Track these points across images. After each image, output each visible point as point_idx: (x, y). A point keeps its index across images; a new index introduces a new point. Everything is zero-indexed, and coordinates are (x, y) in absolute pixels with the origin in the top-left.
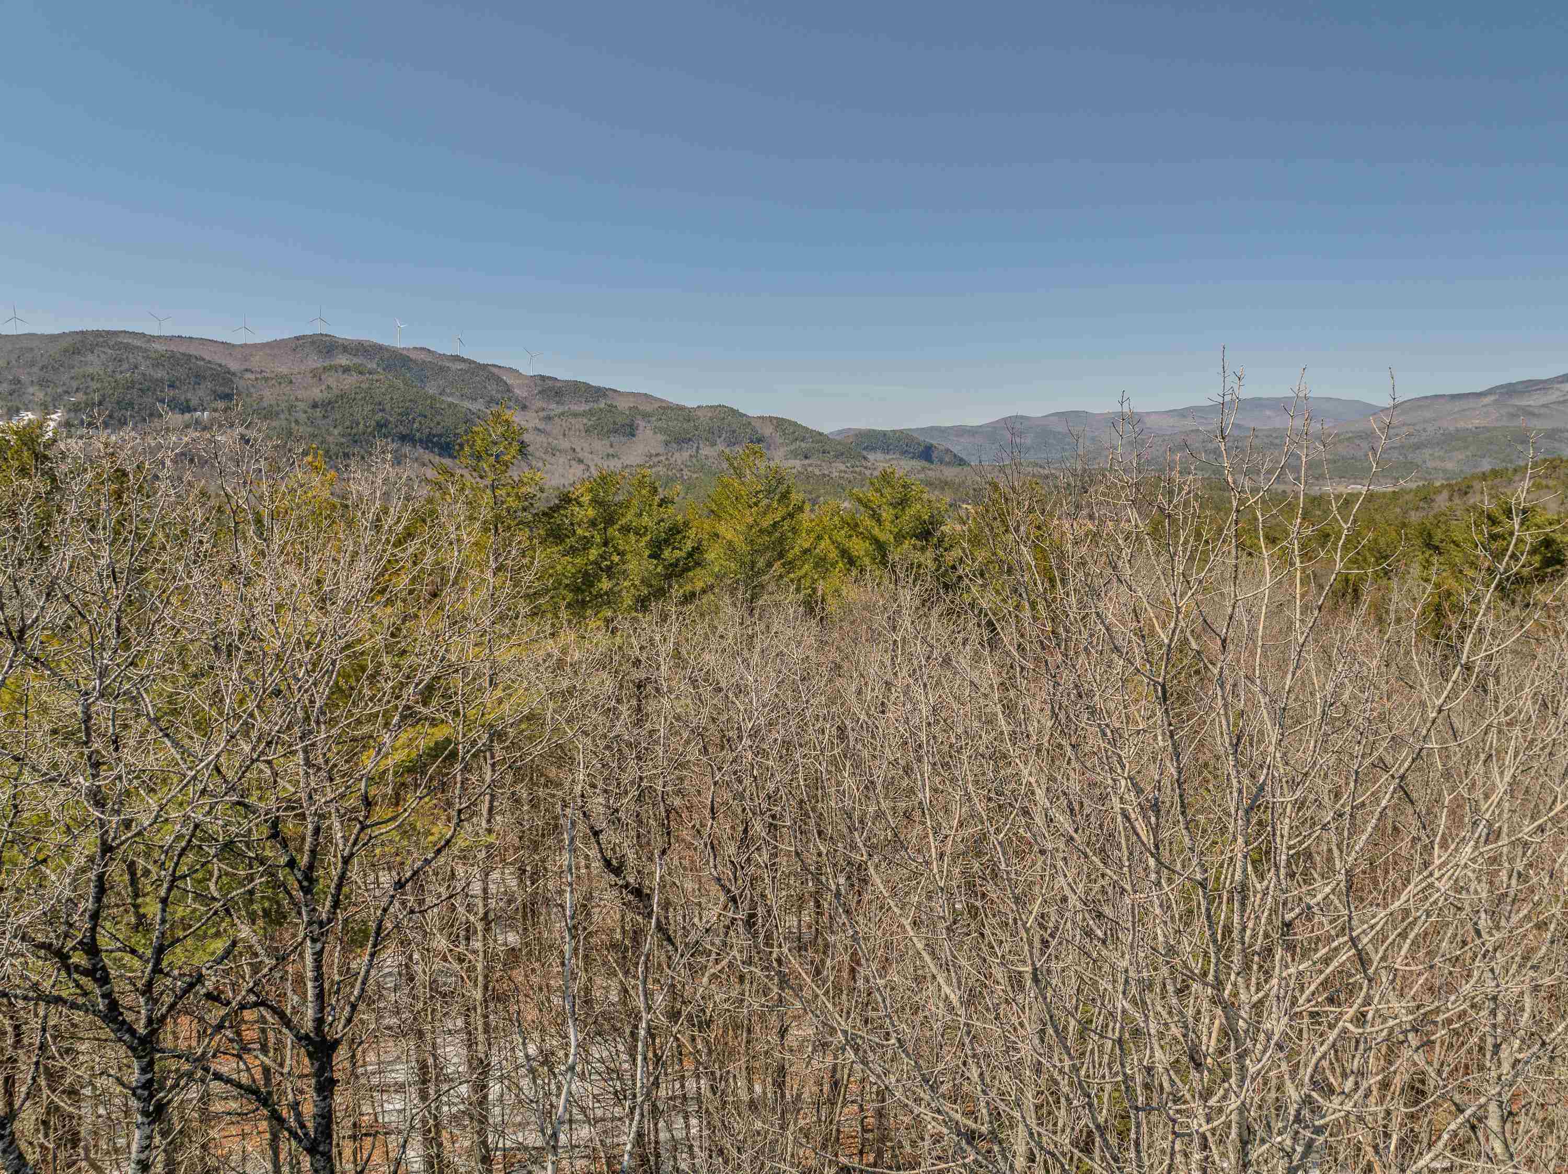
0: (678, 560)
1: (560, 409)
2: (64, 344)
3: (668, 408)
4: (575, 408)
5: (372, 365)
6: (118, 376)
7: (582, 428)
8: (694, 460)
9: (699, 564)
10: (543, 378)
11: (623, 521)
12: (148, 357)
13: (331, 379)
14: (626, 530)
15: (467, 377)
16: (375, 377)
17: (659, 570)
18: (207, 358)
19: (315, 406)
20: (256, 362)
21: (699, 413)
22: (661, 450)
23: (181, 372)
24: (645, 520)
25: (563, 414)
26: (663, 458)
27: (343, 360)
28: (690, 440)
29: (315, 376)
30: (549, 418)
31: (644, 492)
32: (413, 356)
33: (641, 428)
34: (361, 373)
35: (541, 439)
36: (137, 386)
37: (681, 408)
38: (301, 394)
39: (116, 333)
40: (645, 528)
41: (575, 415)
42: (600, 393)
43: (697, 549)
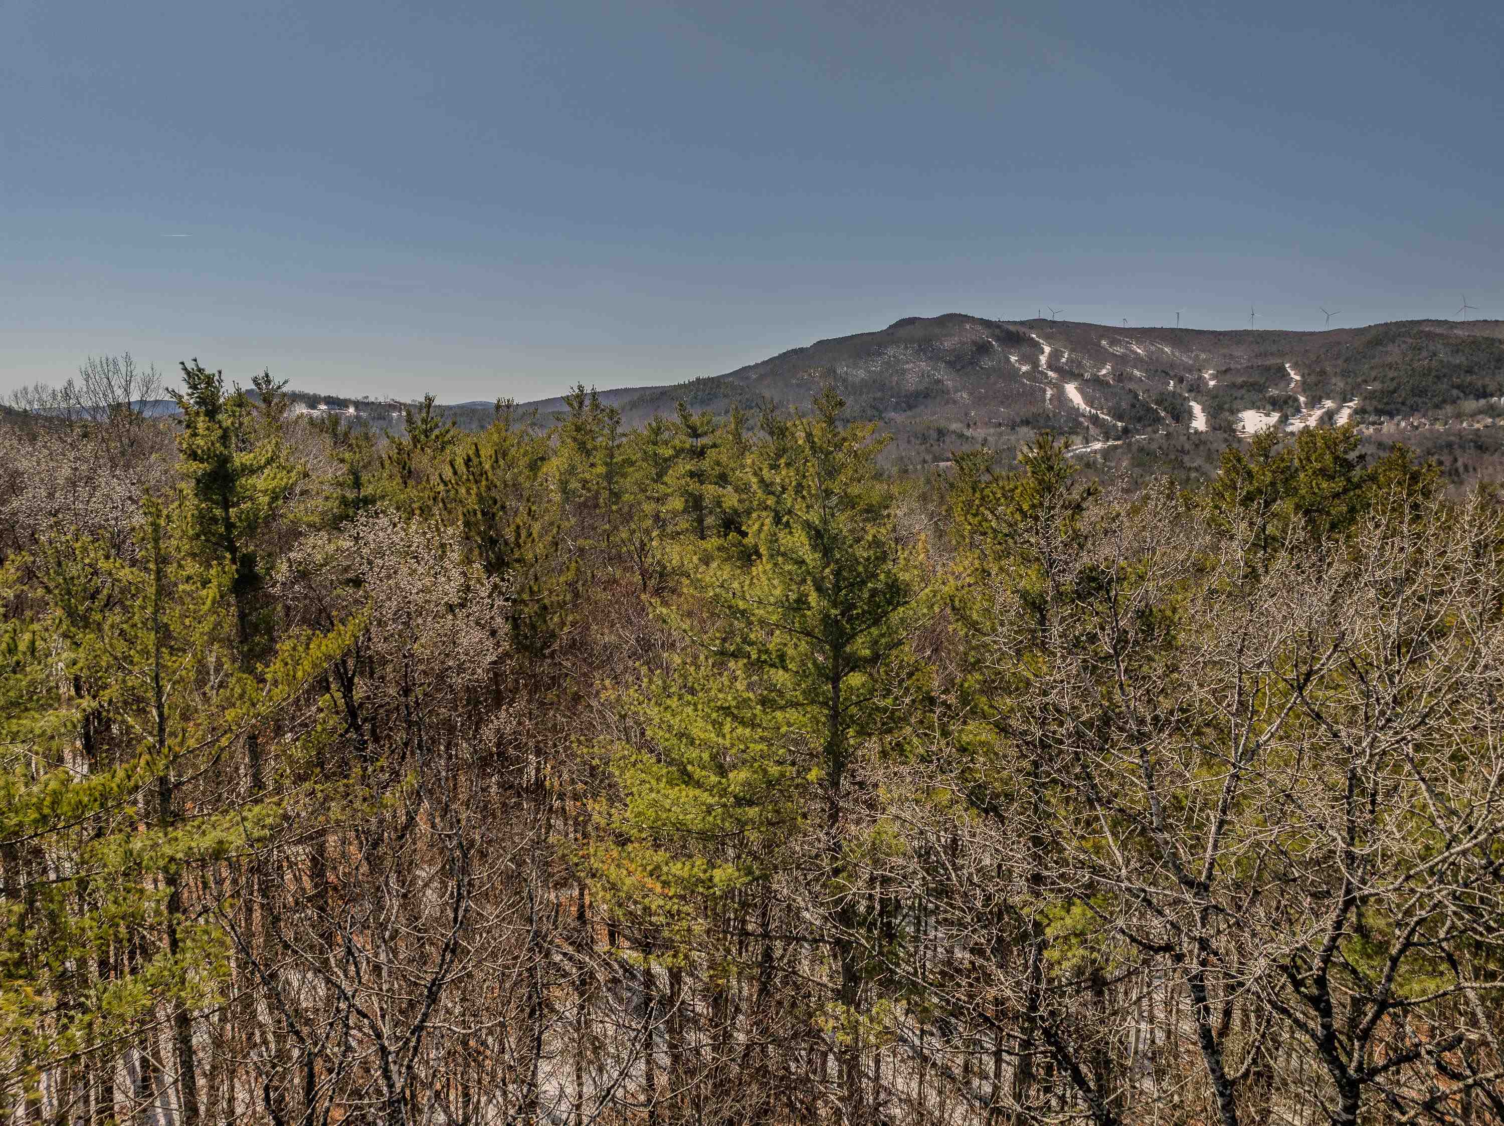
6: (1416, 365)
12: (1448, 344)
23: (1479, 356)
36: (1434, 373)
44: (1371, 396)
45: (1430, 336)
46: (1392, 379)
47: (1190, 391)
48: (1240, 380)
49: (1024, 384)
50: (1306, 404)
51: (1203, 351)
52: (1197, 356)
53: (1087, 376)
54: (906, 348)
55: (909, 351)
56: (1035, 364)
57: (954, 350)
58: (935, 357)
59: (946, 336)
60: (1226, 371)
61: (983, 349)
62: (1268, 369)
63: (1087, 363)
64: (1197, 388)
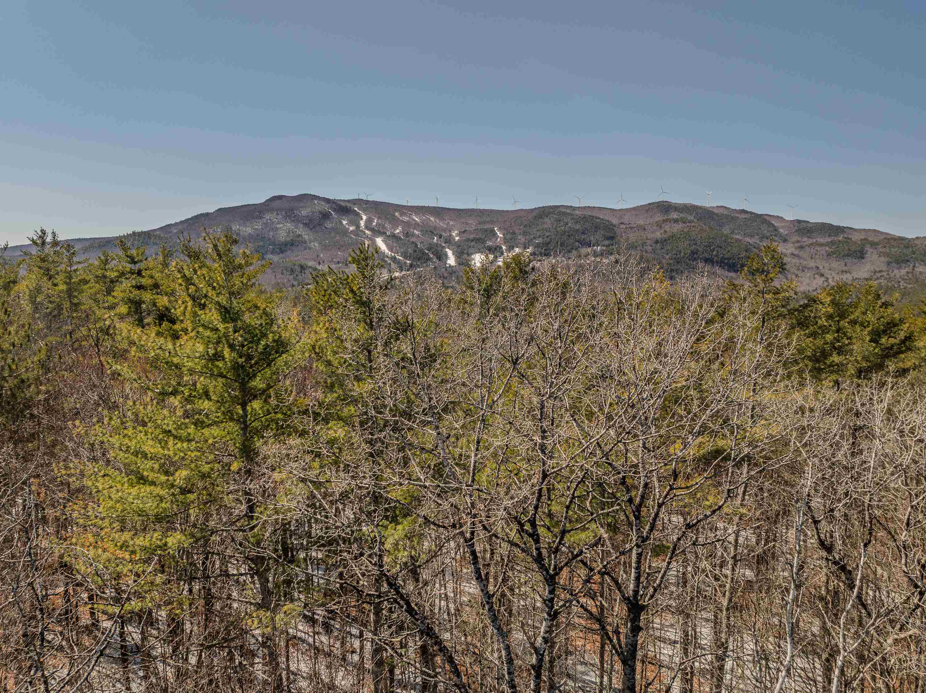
0: (892, 346)
1: (811, 241)
2: (534, 214)
3: (892, 239)
4: (821, 240)
5: (691, 218)
6: (559, 229)
7: (825, 254)
8: (910, 275)
9: (910, 349)
10: (799, 222)
11: (852, 317)
12: (573, 218)
13: (667, 227)
14: (854, 322)
15: (749, 222)
16: (693, 224)
17: (876, 351)
18: (601, 217)
19: (657, 242)
20: (626, 219)
21: (917, 242)
22: (884, 268)
23: (587, 225)
24: (870, 317)
25: (811, 244)
26: (885, 274)
27: (674, 215)
28: (908, 261)
29: (658, 225)
30: (802, 247)
31: (870, 297)
32: (716, 211)
33: (869, 253)
34: (684, 223)
35: (795, 261)
36: (567, 234)
37: (902, 239)
38: (650, 236)
39: (558, 207)
40: (868, 322)
41: (821, 245)
42: (839, 230)
43: (909, 338)
44: (538, 246)
45: (564, 214)
46: (548, 237)
47: (446, 242)
48: (472, 237)
49: (352, 238)
50: (506, 250)
51: (451, 220)
52: (449, 223)
53: (388, 233)
54: (278, 214)
55: (280, 217)
56: (358, 226)
57: (308, 216)
58: (296, 220)
59: (302, 207)
60: (464, 232)
61: (326, 216)
62: (486, 230)
63: (388, 226)
64: (449, 241)
